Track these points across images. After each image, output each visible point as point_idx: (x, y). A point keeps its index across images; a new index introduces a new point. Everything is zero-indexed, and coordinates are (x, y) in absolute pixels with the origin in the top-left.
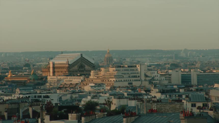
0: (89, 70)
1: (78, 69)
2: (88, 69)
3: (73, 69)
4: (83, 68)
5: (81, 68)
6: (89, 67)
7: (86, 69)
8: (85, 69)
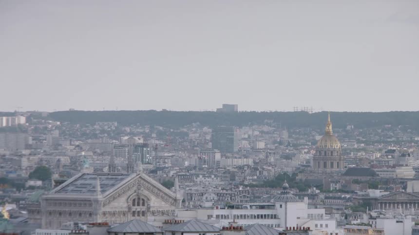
0: (161, 210)
1: (130, 208)
2: (160, 207)
3: (112, 208)
4: (143, 205)
5: (138, 205)
6: (163, 203)
7: (154, 207)
8: (149, 208)
